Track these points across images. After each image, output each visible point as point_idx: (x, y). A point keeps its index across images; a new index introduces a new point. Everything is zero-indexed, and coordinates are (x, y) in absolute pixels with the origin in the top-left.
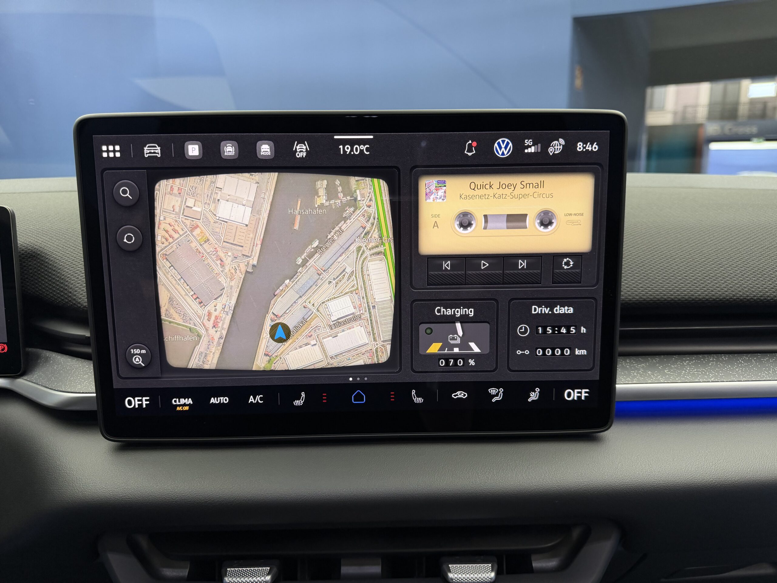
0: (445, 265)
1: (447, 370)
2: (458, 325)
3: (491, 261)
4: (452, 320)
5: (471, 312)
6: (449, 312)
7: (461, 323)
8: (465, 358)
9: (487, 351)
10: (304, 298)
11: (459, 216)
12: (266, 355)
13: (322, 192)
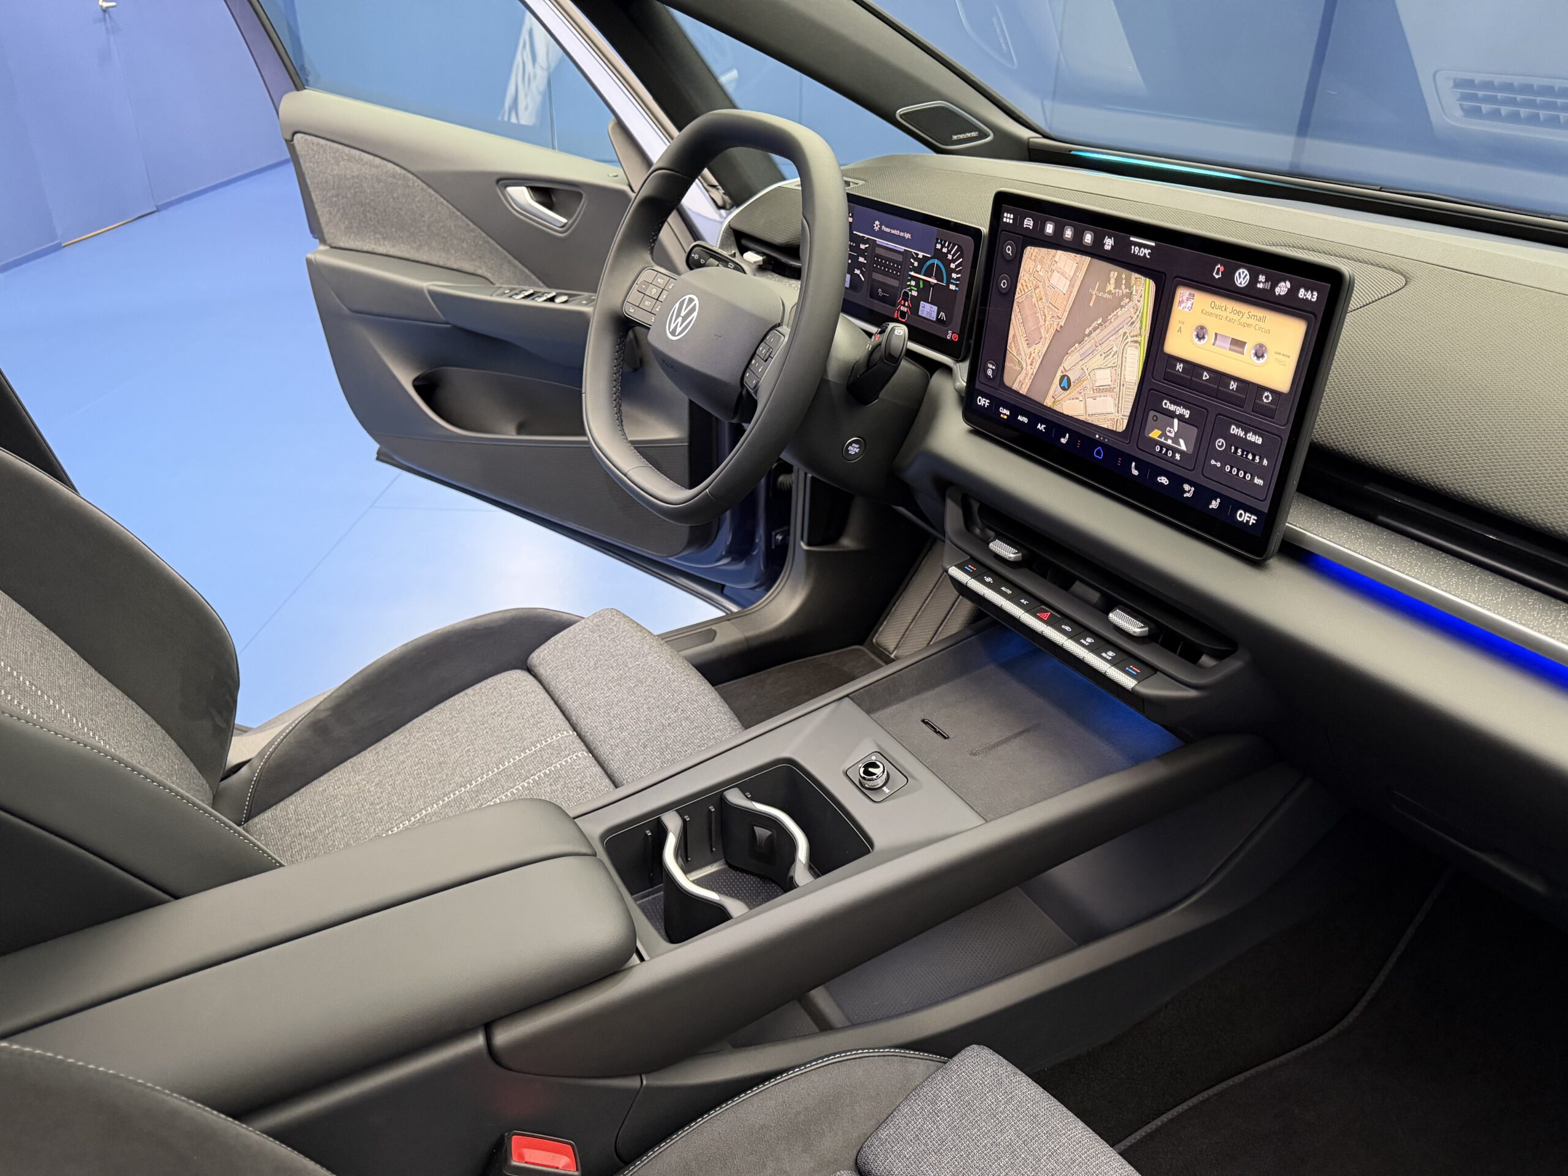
0: (1178, 367)
1: (1159, 456)
2: (1176, 421)
3: (1213, 375)
4: (1172, 415)
5: (1187, 414)
6: (1172, 408)
7: (1179, 420)
8: (1174, 451)
9: (1190, 452)
10: (1084, 361)
11: (1197, 328)
12: (1053, 397)
13: (1112, 281)
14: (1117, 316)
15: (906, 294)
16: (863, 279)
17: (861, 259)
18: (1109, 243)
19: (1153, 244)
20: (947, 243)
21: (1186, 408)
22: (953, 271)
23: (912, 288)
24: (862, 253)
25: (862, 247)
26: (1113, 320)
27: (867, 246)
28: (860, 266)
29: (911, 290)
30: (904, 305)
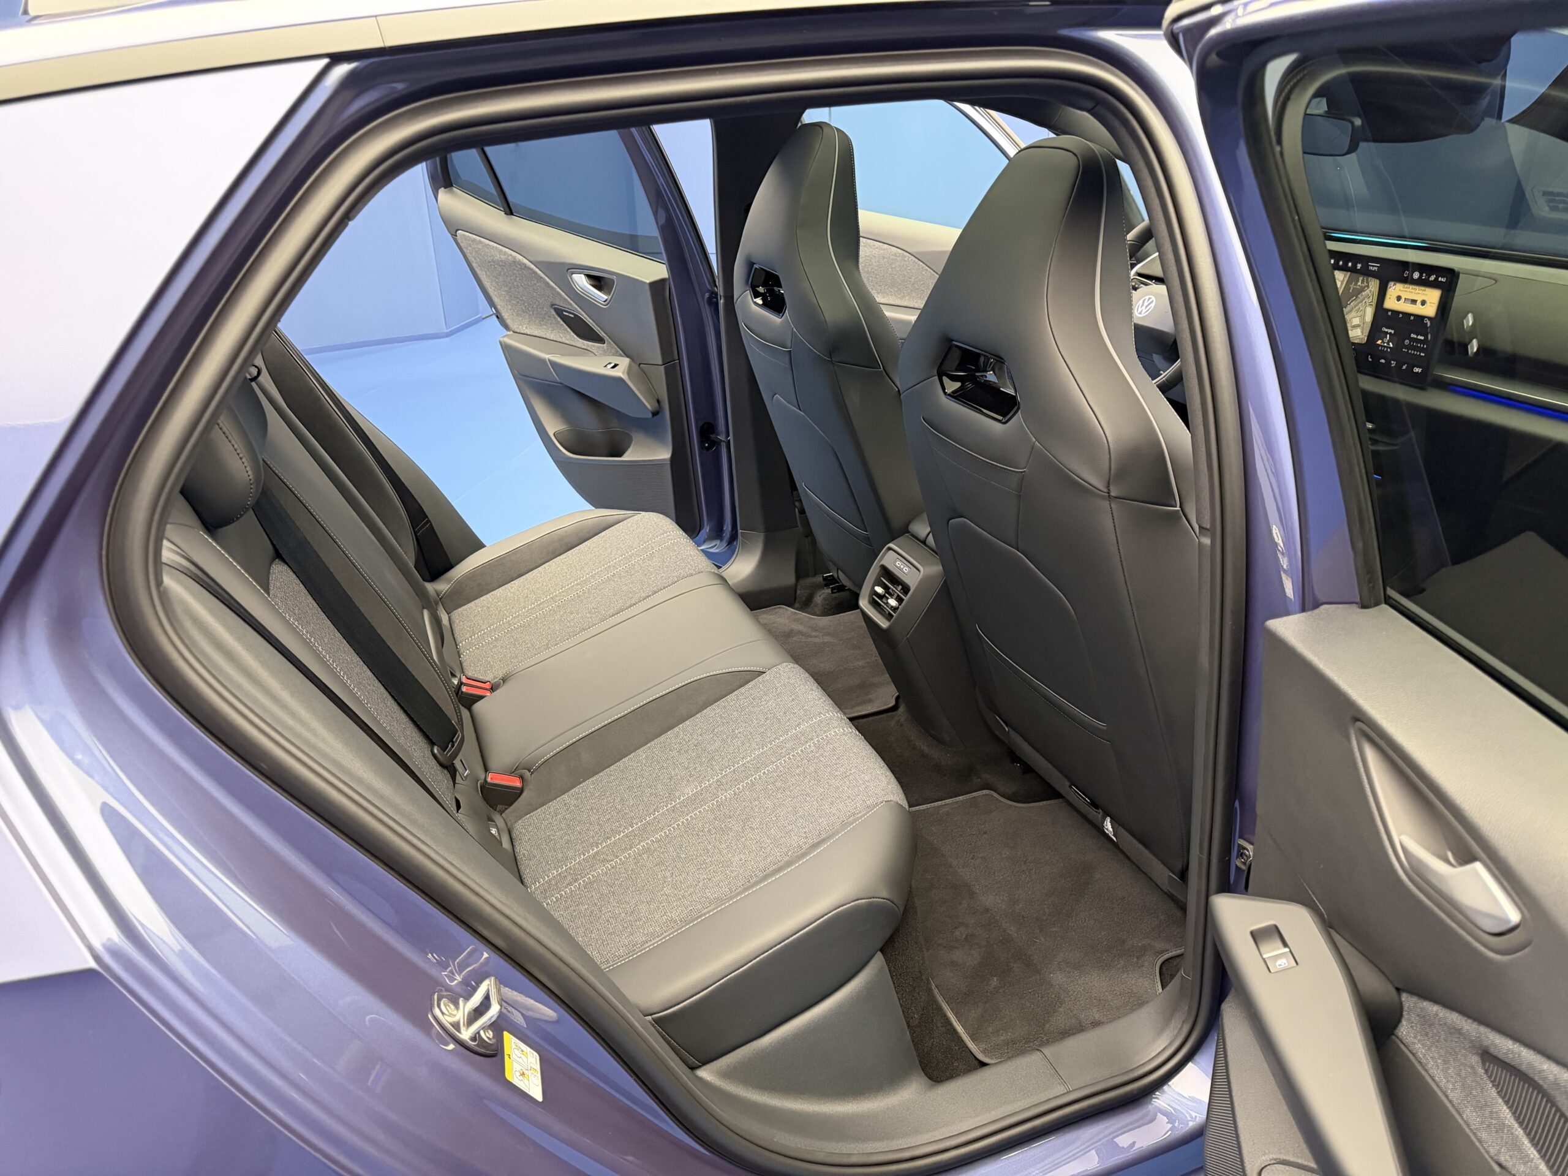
0: (1390, 313)
1: (1381, 351)
2: (1388, 336)
3: (1403, 314)
4: (1387, 333)
5: (1393, 332)
6: (1386, 330)
8: (1387, 347)
9: (1394, 347)
11: (1397, 297)
13: (1360, 281)
14: (1362, 295)
18: (1359, 266)
19: (1378, 265)
21: (1392, 329)
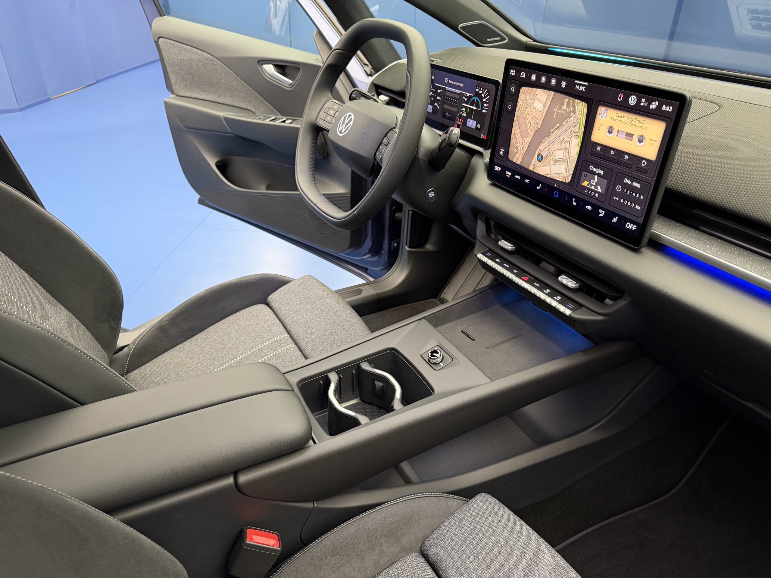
0: (598, 148)
2: (596, 177)
3: (616, 152)
4: (594, 173)
5: (602, 172)
6: (595, 169)
7: (598, 176)
8: (595, 192)
9: (603, 193)
10: (550, 146)
11: (608, 127)
12: (534, 165)
13: (565, 104)
14: (567, 122)
15: (460, 115)
16: (439, 108)
17: (438, 98)
18: (564, 84)
19: (587, 84)
20: (482, 88)
21: (601, 169)
22: (485, 102)
23: (464, 112)
24: (438, 94)
25: (439, 91)
26: (565, 124)
27: (441, 91)
28: (437, 101)
29: (463, 113)
30: (459, 121)
